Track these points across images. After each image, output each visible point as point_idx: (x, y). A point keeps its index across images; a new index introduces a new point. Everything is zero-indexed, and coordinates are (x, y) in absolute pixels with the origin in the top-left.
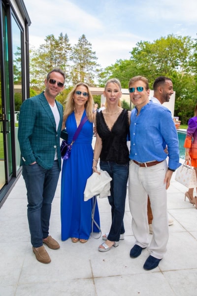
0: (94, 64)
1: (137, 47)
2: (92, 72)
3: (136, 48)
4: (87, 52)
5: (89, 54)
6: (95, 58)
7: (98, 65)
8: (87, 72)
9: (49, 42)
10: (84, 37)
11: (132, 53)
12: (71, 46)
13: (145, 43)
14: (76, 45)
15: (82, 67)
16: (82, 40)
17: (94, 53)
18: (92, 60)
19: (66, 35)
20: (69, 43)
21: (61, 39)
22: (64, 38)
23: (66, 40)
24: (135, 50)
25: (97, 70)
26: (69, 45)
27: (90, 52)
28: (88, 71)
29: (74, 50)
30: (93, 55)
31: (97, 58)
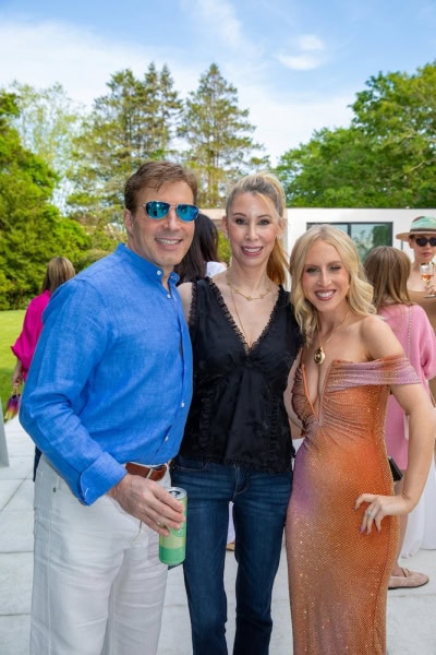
0: (246, 143)
1: (369, 89)
2: (242, 167)
3: (365, 93)
4: (225, 111)
5: (232, 116)
6: (246, 127)
7: (257, 147)
8: (227, 168)
9: (120, 89)
10: (214, 70)
11: (356, 108)
12: (179, 97)
13: (392, 76)
14: (192, 94)
15: (212, 154)
16: (210, 80)
17: (245, 113)
18: (240, 134)
19: (165, 70)
20: (172, 90)
21: (151, 78)
22: (159, 77)
23: (166, 82)
24: (363, 97)
25: (255, 161)
26: (174, 95)
27: (233, 110)
28: (228, 163)
29: (187, 109)
30: (241, 120)
31: (254, 128)
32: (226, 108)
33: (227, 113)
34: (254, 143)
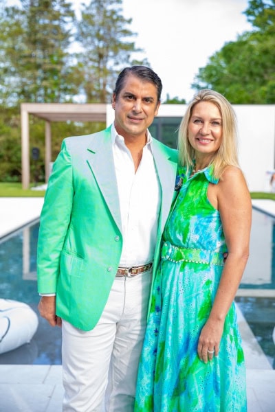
0: (130, 47)
4: (113, 20)
5: (119, 23)
7: (139, 50)
12: (72, 8)
14: (83, 4)
15: (101, 56)
17: (130, 21)
18: (124, 40)
20: (67, 2)
26: (68, 6)
27: (121, 19)
28: (117, 64)
30: (126, 27)
31: (136, 34)
32: (115, 17)
33: (114, 21)
34: (136, 46)
